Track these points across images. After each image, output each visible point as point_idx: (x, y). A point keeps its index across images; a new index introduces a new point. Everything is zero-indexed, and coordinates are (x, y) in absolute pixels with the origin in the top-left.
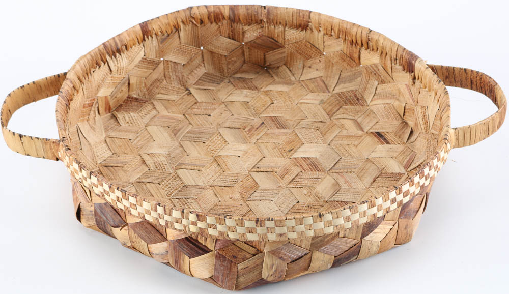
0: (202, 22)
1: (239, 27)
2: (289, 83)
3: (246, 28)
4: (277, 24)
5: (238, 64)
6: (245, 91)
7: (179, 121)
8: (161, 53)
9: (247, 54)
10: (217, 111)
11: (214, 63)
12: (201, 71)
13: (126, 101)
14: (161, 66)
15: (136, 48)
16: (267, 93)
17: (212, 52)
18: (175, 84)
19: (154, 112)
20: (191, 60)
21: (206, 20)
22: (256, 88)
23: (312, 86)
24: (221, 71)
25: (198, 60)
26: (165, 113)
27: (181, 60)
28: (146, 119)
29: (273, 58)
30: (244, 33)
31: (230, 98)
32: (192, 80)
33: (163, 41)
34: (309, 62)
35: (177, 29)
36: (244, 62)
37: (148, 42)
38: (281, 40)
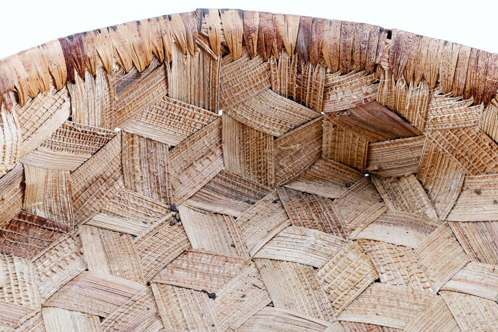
0: (226, 51)
1: (318, 75)
2: (421, 225)
3: (335, 78)
4: (412, 77)
5: (303, 160)
6: (314, 235)
7: (132, 301)
8: (116, 114)
9: (327, 138)
10: (234, 285)
11: (245, 151)
12: (213, 167)
13: (13, 225)
14: (115, 146)
15: (47, 100)
16: (365, 247)
17: (243, 126)
18: (145, 192)
19: (75, 267)
20: (191, 138)
21: (237, 48)
22: (339, 229)
23: (477, 241)
24: (261, 171)
25: (209, 139)
26: (100, 271)
27: (167, 136)
28: (49, 287)
29: (391, 157)
30: (327, 89)
31: (272, 251)
32: (187, 187)
33: (122, 87)
34: (478, 181)
35: (162, 61)
36: (320, 155)
37: (81, 86)
38: (416, 119)
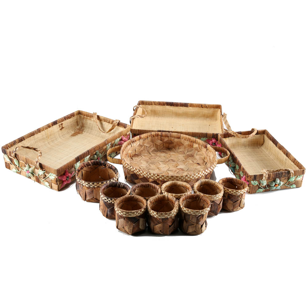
0: (154, 136)
1: (163, 138)
2: (175, 152)
3: (165, 138)
4: (172, 137)
5: (162, 147)
6: (164, 154)
7: (148, 160)
8: (143, 143)
9: (164, 145)
10: (157, 158)
11: (156, 147)
12: (153, 149)
13: (134, 155)
14: (143, 147)
15: (138, 142)
16: (169, 154)
17: (156, 144)
18: (146, 152)
19: (142, 158)
20: (150, 146)
21: (155, 136)
22: (166, 153)
23: (180, 153)
24: (158, 149)
25: (152, 146)
26: (144, 158)
27: (148, 146)
28: (140, 159)
29: (171, 146)
30: (164, 139)
31: (161, 155)
32: (151, 151)
33: (144, 140)
34: (180, 147)
35: (148, 137)
36: (164, 147)
37: (140, 140)
38: (173, 141)
